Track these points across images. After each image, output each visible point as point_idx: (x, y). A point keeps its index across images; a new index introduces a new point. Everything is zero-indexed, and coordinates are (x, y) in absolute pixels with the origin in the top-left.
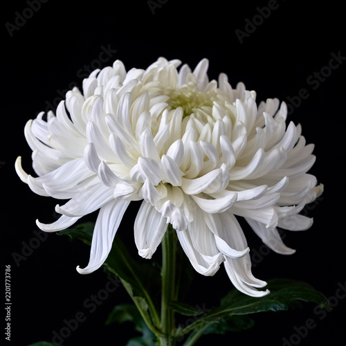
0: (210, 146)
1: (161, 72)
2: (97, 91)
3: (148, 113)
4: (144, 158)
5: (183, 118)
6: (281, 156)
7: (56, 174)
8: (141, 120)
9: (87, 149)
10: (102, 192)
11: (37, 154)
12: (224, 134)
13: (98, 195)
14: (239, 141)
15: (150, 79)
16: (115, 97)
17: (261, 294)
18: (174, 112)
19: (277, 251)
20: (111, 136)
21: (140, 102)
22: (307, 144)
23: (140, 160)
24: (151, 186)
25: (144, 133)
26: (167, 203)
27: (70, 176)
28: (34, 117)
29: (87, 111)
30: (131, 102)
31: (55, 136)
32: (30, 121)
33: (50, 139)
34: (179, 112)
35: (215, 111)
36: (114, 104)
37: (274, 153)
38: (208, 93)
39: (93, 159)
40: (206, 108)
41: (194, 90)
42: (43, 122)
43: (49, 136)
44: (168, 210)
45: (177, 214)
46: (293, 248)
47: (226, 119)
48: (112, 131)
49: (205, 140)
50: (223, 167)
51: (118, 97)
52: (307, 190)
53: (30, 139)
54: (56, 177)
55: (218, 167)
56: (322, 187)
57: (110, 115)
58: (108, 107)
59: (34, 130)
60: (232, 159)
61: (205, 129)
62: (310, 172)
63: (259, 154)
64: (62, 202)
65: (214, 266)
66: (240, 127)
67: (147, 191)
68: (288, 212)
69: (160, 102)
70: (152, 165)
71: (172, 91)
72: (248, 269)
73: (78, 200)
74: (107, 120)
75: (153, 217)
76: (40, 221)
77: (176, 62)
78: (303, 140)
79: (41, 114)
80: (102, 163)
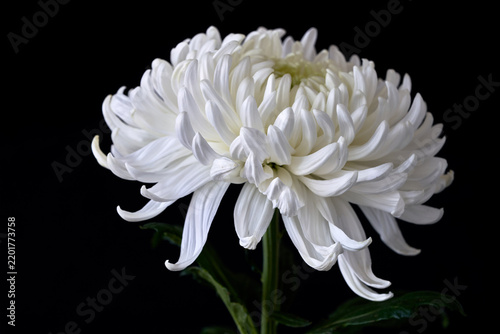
0: (324, 115)
1: (263, 40)
2: (190, 56)
3: (251, 79)
4: (247, 128)
5: (292, 87)
6: (407, 131)
7: (141, 155)
8: (243, 87)
9: (179, 119)
10: (195, 174)
11: (117, 133)
12: (341, 103)
13: (191, 177)
14: (359, 113)
15: (251, 46)
16: (211, 62)
17: (383, 297)
18: (281, 80)
19: (398, 252)
20: (208, 105)
21: (240, 69)
22: (435, 123)
23: (242, 132)
24: (256, 161)
25: (246, 101)
26: (275, 181)
27: (158, 155)
28: (114, 92)
29: (178, 79)
30: (231, 69)
31: (138, 111)
32: (109, 97)
33: (133, 115)
34: (286, 80)
35: (328, 79)
36: (210, 71)
37: (400, 127)
38: (318, 63)
39: (187, 130)
40: (317, 79)
41: (302, 60)
42: (124, 97)
43: (132, 111)
44: (276, 191)
45: (287, 194)
46: (417, 247)
47: (342, 87)
48: (208, 99)
49: (318, 109)
50: (341, 141)
51: (215, 62)
52: (437, 173)
53: (109, 117)
54: (141, 157)
55: (335, 140)
56: (451, 174)
57: (206, 80)
58: (203, 72)
59: (114, 107)
60: (351, 133)
61: (317, 99)
62: (440, 155)
63: (382, 128)
64: (149, 186)
65: (331, 257)
66: (359, 97)
67: (251, 167)
68: (415, 198)
69: (264, 67)
70: (256, 135)
71: (276, 61)
72: (367, 267)
73: (168, 183)
74: (203, 86)
75: (256, 203)
76: (122, 208)
77: (280, 32)
78: (430, 118)
79: (122, 89)
80: (197, 134)
